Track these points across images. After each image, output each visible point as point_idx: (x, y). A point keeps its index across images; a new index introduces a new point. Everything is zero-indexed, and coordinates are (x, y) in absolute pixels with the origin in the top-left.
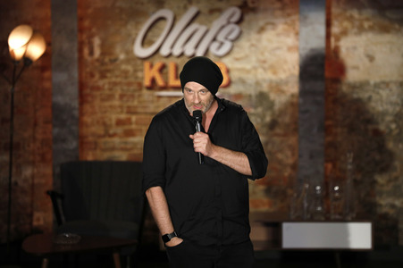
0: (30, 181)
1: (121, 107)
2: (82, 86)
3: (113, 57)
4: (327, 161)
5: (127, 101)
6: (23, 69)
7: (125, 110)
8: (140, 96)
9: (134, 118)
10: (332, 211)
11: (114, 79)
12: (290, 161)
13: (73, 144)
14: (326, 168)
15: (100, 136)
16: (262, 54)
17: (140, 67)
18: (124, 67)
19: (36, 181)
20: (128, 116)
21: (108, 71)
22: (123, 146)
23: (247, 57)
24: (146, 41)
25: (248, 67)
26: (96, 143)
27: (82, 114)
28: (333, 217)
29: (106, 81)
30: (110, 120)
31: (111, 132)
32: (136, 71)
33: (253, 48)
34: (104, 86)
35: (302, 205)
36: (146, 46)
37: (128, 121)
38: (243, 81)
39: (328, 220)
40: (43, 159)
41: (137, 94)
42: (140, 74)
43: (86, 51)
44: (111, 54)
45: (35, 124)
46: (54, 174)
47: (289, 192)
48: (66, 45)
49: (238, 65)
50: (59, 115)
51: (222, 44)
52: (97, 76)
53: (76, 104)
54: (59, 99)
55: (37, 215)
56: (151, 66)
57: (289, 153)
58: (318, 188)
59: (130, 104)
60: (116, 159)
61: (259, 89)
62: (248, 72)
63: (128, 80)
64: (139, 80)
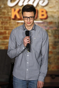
1: (2, 27)
5: (5, 24)
7: (4, 28)
8: (10, 22)
9: (7, 32)
17: (10, 11)
18: (3, 11)
20: (5, 31)
22: (3, 43)
23: (54, 6)
25: (55, 11)
32: (8, 12)
33: (57, 3)
36: (12, 2)
37: (5, 33)
38: (53, 17)
41: (8, 22)
42: (10, 14)
49: (51, 10)
51: (44, 1)
56: (15, 10)
59: (6, 26)
62: (55, 13)
63: (5, 16)
64: (9, 16)
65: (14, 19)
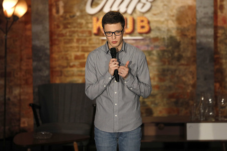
0: (18, 98)
1: (78, 47)
2: (52, 34)
3: (72, 15)
4: (216, 82)
5: (82, 43)
6: (13, 23)
7: (80, 50)
8: (90, 40)
9: (86, 55)
10: (220, 115)
11: (73, 29)
12: (191, 82)
13: (46, 73)
14: (215, 86)
15: (64, 67)
16: (172, 11)
17: (91, 21)
18: (79, 21)
19: (22, 97)
20: (83, 53)
21: (69, 23)
22: (79, 73)
23: (161, 12)
24: (94, 3)
25: (162, 19)
26: (61, 72)
27: (52, 53)
28: (220, 119)
29: (68, 30)
30: (71, 56)
31: (71, 64)
32: (87, 23)
33: (165, 7)
34: (66, 33)
35: (200, 111)
36: (93, 6)
37: (83, 57)
38: (159, 29)
39: (217, 121)
40: (27, 83)
41: (88, 38)
42: (90, 25)
43: (54, 10)
44: (71, 12)
45: (21, 60)
46: (34, 93)
47: (191, 102)
48: (41, 7)
49: (155, 18)
50: (37, 54)
51: (144, 4)
52: (62, 27)
53: (48, 46)
54: (37, 43)
55: (23, 120)
56: (98, 20)
57: (190, 77)
58: (210, 100)
59: (83, 45)
60: (75, 82)
61: (170, 34)
62: (163, 23)
63: (82, 29)
64: (89, 29)
65: (96, 35)
